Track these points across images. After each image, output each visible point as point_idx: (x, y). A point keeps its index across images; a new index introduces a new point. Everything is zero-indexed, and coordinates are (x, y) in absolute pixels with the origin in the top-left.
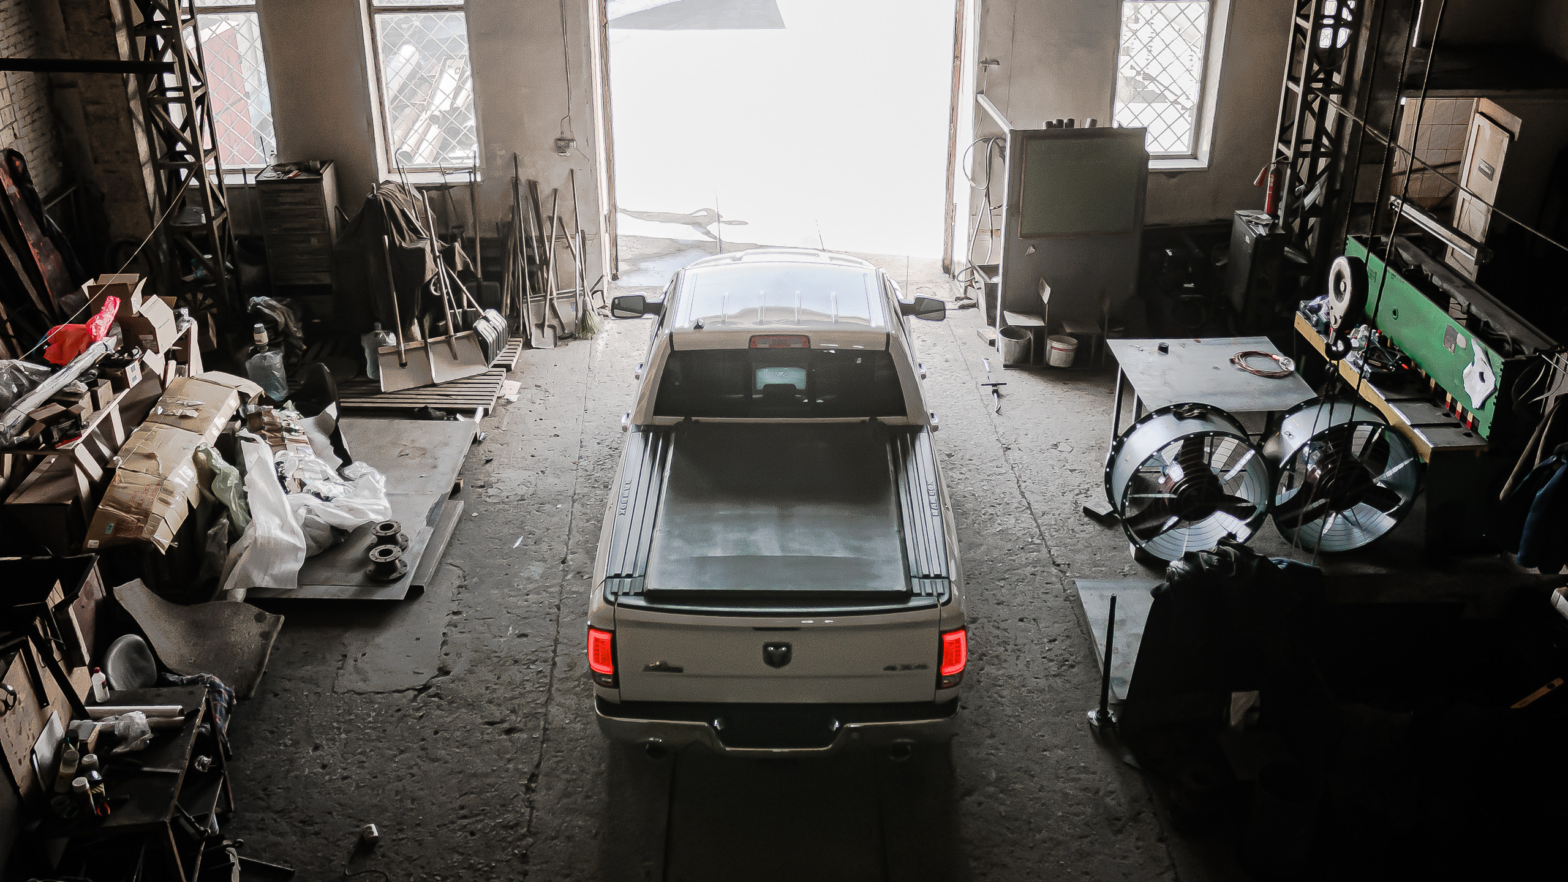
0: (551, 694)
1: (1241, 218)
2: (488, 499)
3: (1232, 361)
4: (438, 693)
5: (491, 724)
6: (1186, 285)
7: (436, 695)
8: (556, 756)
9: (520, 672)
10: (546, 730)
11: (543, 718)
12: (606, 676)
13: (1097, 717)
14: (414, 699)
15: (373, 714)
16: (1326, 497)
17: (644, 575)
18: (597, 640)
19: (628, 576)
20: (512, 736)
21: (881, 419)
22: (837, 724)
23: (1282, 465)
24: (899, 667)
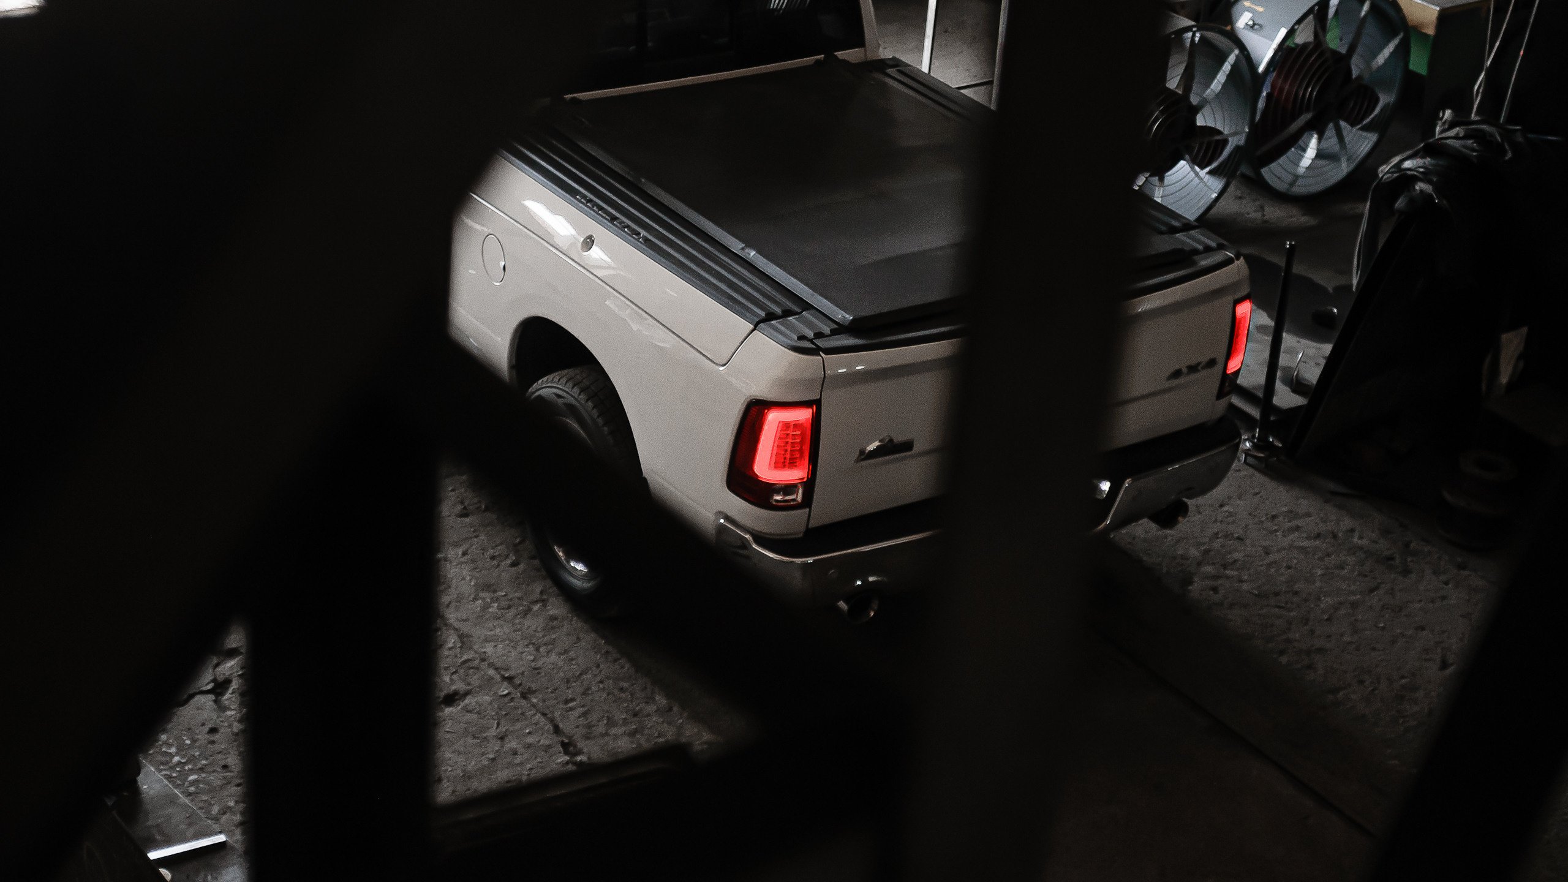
10: (510, 679)
11: (484, 665)
12: (788, 489)
13: (1254, 446)
14: (221, 708)
15: (173, 750)
16: (1307, 110)
17: (807, 306)
18: (786, 426)
19: (787, 313)
20: (462, 704)
21: (840, 54)
22: (1105, 486)
23: (1261, 69)
24: (1185, 370)
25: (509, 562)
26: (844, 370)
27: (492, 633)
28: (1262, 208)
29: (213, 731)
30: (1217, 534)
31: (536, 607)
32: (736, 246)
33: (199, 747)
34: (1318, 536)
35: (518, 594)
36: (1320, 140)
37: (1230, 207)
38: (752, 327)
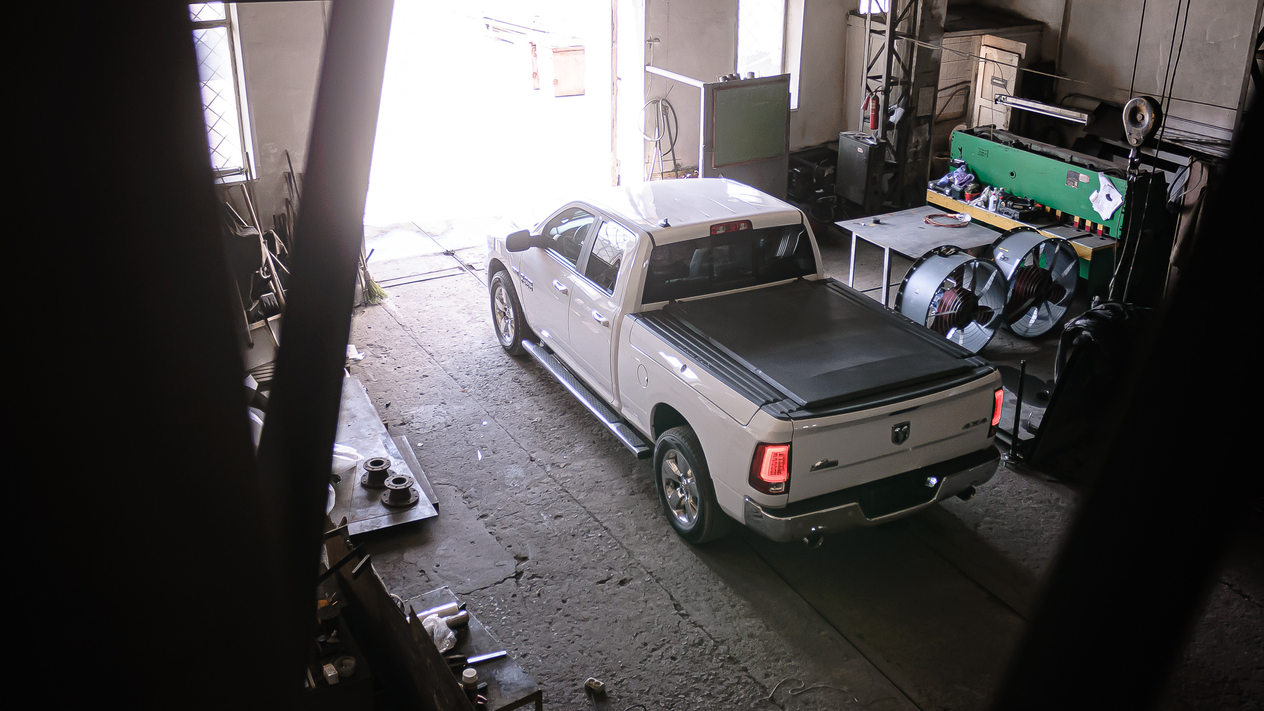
0: (627, 549)
1: (850, 138)
2: (418, 432)
3: (927, 222)
4: (533, 575)
5: (603, 582)
6: (817, 191)
7: (533, 576)
8: (679, 588)
9: (585, 541)
10: (651, 573)
11: (639, 566)
12: (777, 485)
13: (1010, 458)
14: (518, 585)
15: (496, 604)
16: (1032, 297)
17: (785, 397)
18: (776, 454)
19: (776, 400)
20: (628, 585)
21: (805, 277)
22: (934, 481)
23: (1008, 278)
24: (971, 424)
25: (652, 517)
26: (807, 427)
27: (643, 551)
28: (1012, 343)
29: (514, 596)
30: (992, 501)
31: (664, 539)
32: (753, 368)
33: (508, 604)
34: (1041, 502)
35: (656, 532)
36: (1038, 311)
37: (996, 342)
38: (759, 407)
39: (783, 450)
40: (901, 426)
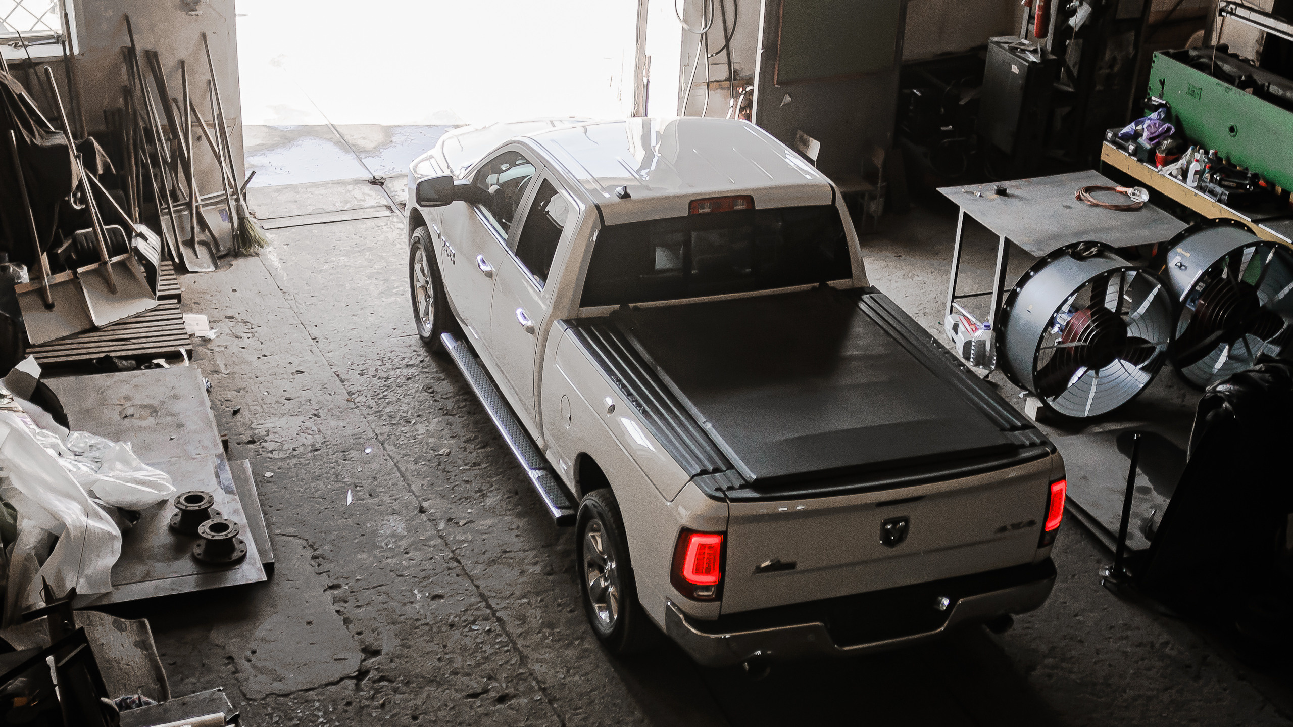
0: (520, 652)
1: (1004, 49)
2: (270, 455)
3: (1079, 198)
4: (382, 676)
5: (475, 695)
6: (943, 129)
7: (382, 679)
8: (578, 714)
9: (466, 636)
10: (544, 690)
11: (531, 678)
12: (707, 588)
13: (1111, 574)
14: (358, 688)
15: (321, 714)
16: (1219, 329)
17: (730, 466)
18: (702, 546)
19: (717, 470)
20: (509, 703)
21: (831, 283)
22: (946, 602)
23: (1181, 298)
24: (1009, 527)
25: (569, 609)
27: (543, 657)
29: (349, 704)
30: (1065, 636)
31: (577, 642)
32: (701, 418)
33: (336, 714)
34: (1140, 645)
35: (568, 632)
36: (1230, 350)
38: (689, 478)
39: (714, 540)
40: (895, 522)
